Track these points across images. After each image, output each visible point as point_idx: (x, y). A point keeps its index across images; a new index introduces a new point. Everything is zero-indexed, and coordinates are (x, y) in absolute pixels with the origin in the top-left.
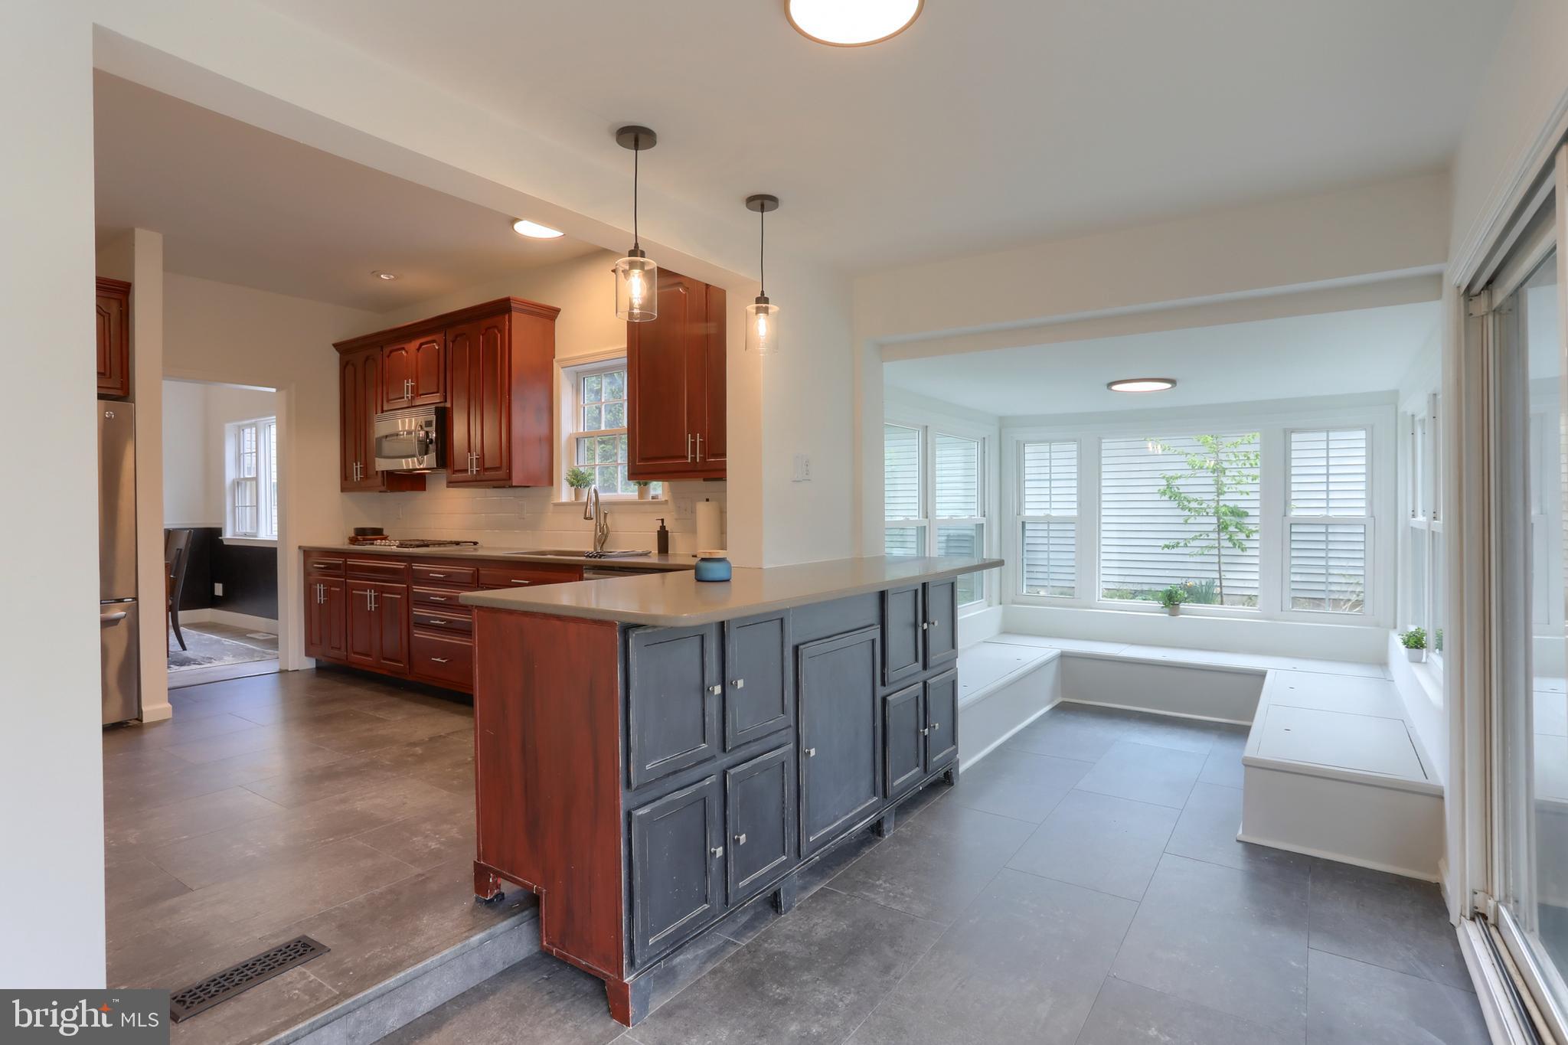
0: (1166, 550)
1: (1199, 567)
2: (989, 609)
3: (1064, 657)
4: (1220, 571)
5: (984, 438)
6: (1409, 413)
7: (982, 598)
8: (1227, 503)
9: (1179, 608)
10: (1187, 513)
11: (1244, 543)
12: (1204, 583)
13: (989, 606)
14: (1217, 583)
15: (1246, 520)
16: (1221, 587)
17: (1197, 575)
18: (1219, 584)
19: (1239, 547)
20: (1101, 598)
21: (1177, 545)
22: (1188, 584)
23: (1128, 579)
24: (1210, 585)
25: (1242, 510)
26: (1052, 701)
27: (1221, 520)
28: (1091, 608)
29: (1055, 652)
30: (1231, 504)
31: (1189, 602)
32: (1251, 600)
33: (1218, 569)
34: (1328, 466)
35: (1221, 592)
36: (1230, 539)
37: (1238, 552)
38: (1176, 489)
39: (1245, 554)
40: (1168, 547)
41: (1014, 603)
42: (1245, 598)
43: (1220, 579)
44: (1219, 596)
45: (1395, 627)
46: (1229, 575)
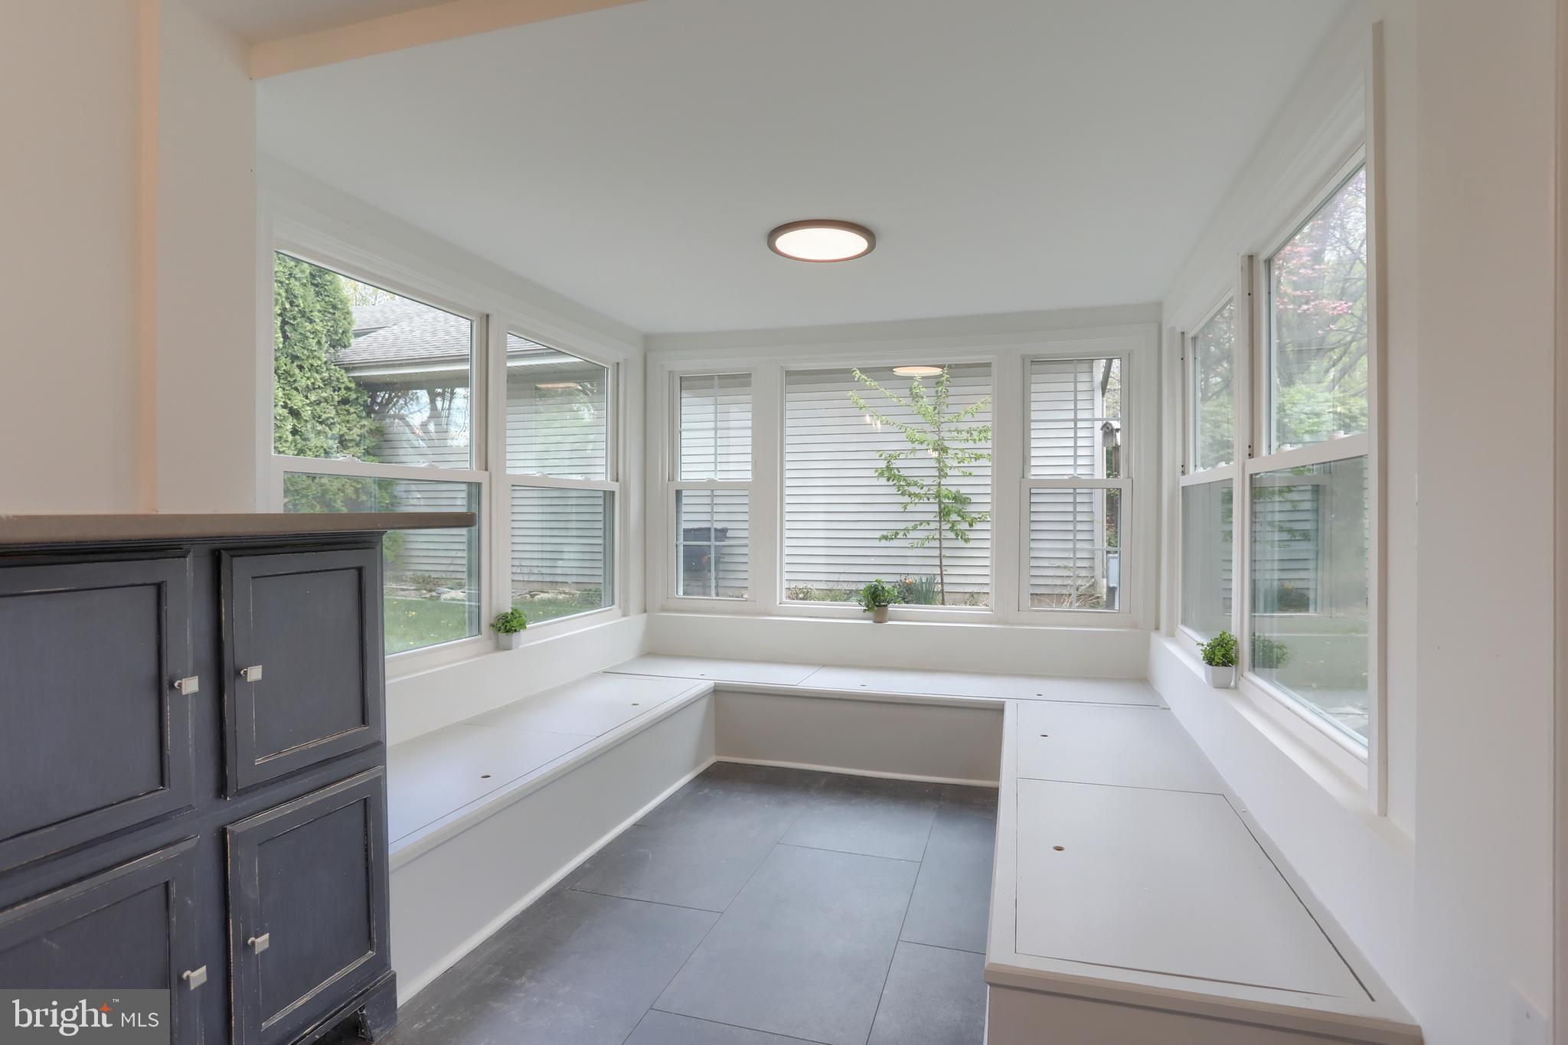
0: (884, 543)
1: (920, 561)
2: (625, 619)
3: (718, 692)
4: (941, 566)
5: (618, 364)
6: (1179, 330)
7: (613, 603)
8: (949, 488)
9: (887, 610)
10: (906, 499)
11: (967, 533)
12: (924, 580)
13: (624, 615)
14: (938, 579)
15: (970, 508)
16: (942, 583)
17: (918, 570)
18: (940, 581)
19: (961, 538)
20: (784, 600)
21: (895, 536)
22: (907, 581)
23: (843, 578)
24: (930, 582)
25: (964, 496)
26: (696, 764)
27: (943, 506)
28: (770, 615)
29: (706, 685)
30: (954, 489)
31: (899, 603)
32: (972, 598)
33: (939, 564)
34: (1076, 410)
35: (942, 590)
36: (952, 529)
37: (961, 544)
38: (896, 471)
39: (968, 545)
40: (886, 538)
41: (664, 609)
42: (968, 596)
43: (941, 574)
44: (940, 594)
45: (1157, 628)
46: (950, 571)
